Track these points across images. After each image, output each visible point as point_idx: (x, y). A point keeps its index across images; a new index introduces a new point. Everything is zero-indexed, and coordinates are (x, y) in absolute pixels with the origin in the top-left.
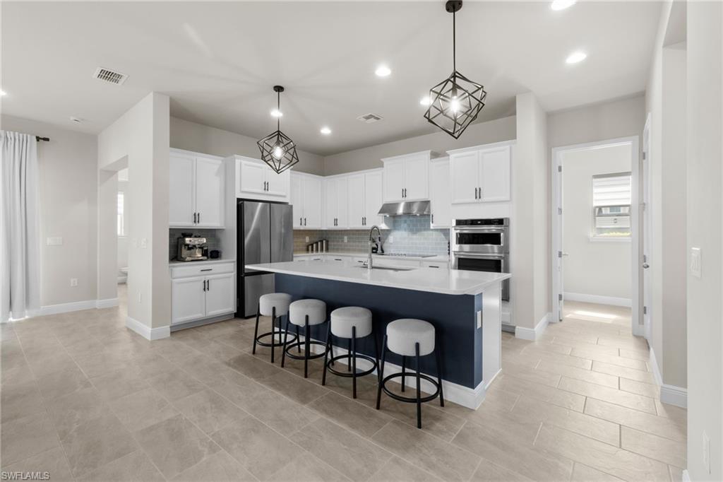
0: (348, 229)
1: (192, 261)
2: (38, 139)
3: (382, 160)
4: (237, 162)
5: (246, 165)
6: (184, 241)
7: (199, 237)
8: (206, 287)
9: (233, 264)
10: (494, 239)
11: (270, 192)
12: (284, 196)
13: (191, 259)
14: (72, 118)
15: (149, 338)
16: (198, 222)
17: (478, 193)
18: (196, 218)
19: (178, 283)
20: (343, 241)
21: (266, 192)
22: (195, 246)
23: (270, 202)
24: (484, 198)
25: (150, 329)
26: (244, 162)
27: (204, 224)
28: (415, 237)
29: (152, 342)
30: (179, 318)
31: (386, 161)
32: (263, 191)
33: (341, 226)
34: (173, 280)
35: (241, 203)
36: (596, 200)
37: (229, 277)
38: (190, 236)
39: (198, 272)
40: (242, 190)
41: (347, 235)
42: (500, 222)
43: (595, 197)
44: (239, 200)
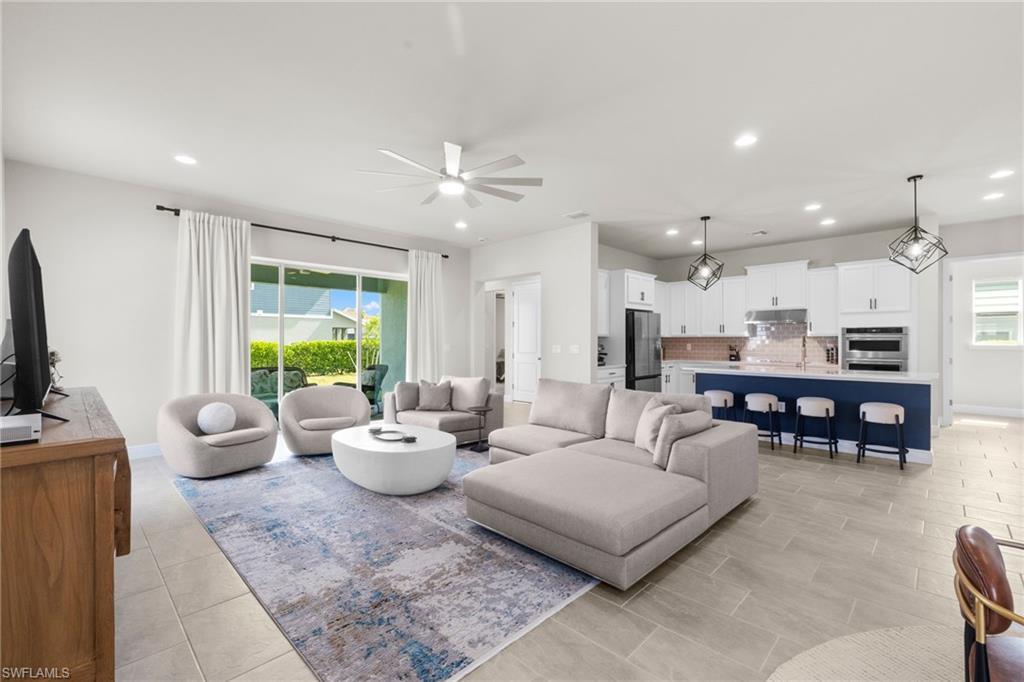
0: (699, 335)
2: (442, 256)
3: (746, 268)
4: (626, 275)
5: (631, 277)
9: (624, 369)
10: (894, 346)
12: (650, 305)
17: (873, 304)
20: (685, 349)
21: (643, 301)
24: (880, 308)
26: (629, 275)
28: (780, 344)
31: (750, 269)
32: (640, 301)
33: (689, 333)
36: (977, 306)
37: (622, 381)
39: (608, 376)
40: (629, 300)
41: (691, 342)
42: (899, 330)
43: (975, 302)
44: (627, 310)
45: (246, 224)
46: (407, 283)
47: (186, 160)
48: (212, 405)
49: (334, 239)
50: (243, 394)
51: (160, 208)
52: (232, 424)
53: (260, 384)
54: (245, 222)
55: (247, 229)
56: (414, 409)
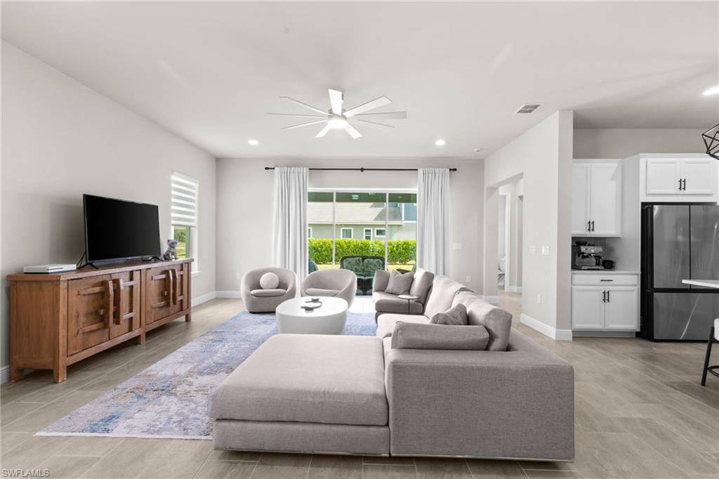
1: (589, 269)
2: (450, 170)
4: (643, 161)
5: (653, 163)
6: (580, 249)
7: (593, 245)
8: (607, 298)
9: (636, 277)
11: (687, 191)
12: (710, 195)
13: (587, 268)
14: (475, 150)
15: (554, 337)
16: (593, 230)
18: (591, 226)
19: (578, 290)
21: (682, 192)
22: (590, 255)
23: (690, 204)
25: (555, 329)
26: (650, 160)
27: (598, 232)
29: (557, 342)
30: (579, 325)
32: (678, 191)
34: (573, 287)
35: (647, 209)
37: (633, 291)
38: (584, 244)
39: (598, 282)
40: (648, 192)
44: (643, 204)
45: (306, 170)
46: (416, 195)
47: (254, 142)
48: (267, 274)
49: (362, 170)
50: (283, 268)
51: (267, 168)
52: (277, 286)
53: (355, 267)
54: (305, 169)
55: (306, 173)
56: (384, 291)
